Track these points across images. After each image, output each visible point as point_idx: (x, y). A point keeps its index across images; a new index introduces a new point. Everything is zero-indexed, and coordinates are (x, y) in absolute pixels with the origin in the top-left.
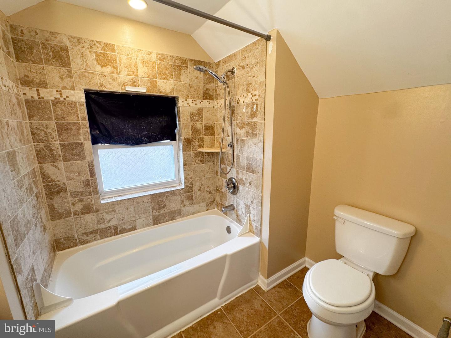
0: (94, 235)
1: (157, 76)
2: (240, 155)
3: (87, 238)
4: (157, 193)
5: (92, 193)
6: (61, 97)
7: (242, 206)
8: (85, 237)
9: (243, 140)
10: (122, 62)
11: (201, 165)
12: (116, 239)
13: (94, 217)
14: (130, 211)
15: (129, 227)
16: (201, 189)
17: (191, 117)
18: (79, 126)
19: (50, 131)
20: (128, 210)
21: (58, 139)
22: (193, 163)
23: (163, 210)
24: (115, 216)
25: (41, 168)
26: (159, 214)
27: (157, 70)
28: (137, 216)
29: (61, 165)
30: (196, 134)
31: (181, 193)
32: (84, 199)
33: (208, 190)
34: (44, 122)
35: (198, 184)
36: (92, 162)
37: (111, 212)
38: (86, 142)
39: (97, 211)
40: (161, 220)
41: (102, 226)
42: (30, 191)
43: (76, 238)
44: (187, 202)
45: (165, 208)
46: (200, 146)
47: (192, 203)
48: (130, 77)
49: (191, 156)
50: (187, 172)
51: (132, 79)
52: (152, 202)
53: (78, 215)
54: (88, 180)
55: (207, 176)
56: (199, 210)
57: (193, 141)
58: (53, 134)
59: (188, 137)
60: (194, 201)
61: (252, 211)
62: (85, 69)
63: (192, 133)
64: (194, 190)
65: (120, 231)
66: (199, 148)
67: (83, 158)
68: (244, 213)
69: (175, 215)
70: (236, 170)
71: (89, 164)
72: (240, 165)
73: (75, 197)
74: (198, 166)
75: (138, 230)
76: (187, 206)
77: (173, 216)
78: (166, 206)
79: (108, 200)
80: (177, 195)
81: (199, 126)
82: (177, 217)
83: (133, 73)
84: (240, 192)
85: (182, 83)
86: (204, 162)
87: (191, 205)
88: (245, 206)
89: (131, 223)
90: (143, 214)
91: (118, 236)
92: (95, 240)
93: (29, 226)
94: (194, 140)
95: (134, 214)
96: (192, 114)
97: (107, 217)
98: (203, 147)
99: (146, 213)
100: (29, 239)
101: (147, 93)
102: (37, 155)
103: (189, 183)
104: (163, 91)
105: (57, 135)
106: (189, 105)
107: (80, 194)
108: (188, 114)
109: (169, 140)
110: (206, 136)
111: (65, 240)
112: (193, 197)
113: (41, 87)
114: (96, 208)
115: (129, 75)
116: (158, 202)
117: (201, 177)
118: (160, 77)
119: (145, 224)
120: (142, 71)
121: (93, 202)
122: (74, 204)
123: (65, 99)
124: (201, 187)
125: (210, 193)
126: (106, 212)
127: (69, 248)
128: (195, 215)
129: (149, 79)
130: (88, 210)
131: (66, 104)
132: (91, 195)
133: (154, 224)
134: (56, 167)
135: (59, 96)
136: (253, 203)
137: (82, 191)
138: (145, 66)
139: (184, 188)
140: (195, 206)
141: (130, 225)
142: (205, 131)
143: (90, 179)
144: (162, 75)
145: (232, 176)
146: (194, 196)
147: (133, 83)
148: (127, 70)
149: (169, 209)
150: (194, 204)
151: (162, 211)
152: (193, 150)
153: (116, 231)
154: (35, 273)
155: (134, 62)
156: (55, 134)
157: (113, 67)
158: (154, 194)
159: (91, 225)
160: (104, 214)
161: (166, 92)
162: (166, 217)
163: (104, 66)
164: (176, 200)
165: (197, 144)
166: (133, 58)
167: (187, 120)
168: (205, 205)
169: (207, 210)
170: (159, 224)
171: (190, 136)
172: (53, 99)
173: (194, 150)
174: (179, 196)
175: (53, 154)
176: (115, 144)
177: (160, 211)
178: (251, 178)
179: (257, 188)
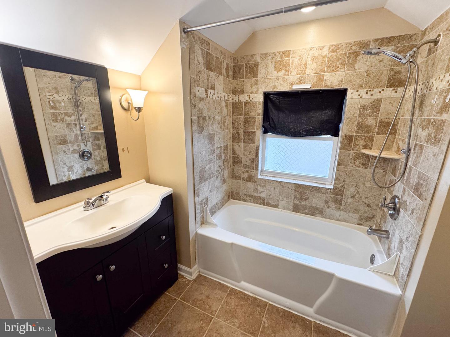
0: (250, 198)
1: (326, 69)
2: (412, 167)
3: (246, 198)
4: (302, 184)
5: (254, 169)
6: (249, 99)
7: (396, 239)
8: (245, 197)
9: (421, 146)
10: (294, 64)
11: (362, 170)
12: (262, 207)
13: (253, 186)
14: (276, 191)
15: (273, 204)
16: (356, 197)
17: (360, 111)
18: (255, 119)
19: (240, 122)
20: (275, 190)
21: (243, 128)
22: (351, 165)
23: (305, 202)
24: (265, 190)
25: (233, 145)
26: (300, 203)
27: (327, 63)
28: (281, 197)
29: (242, 145)
30: (364, 131)
31: (327, 192)
32: (249, 171)
33: (366, 201)
34: (239, 116)
35: (352, 189)
36: (258, 146)
37: (263, 186)
38: (257, 131)
39: (255, 182)
40: (300, 210)
41: (256, 194)
42: (219, 157)
43: (241, 195)
44: (333, 205)
45: (307, 201)
46: (366, 147)
47: (339, 208)
48: (298, 76)
49: (349, 156)
50: (341, 173)
51: (300, 78)
52: (295, 191)
53: (244, 181)
54: (254, 159)
55: (367, 184)
56: (346, 219)
57: (356, 139)
58: (241, 124)
59: (350, 135)
60: (342, 207)
61: (404, 251)
62: (266, 77)
63: (358, 130)
64: (345, 195)
65: (266, 203)
66: (363, 149)
67: (254, 142)
68: (396, 248)
69: (315, 211)
70: (404, 187)
71: (256, 147)
72: (410, 182)
73: (245, 168)
74: (357, 169)
75: (279, 209)
76: (331, 208)
77: (313, 211)
78: (308, 199)
79: (264, 177)
80: (322, 193)
81: (371, 121)
82: (317, 215)
83: (302, 72)
84: (400, 218)
85: (356, 71)
86: (368, 167)
87: (337, 209)
88: (399, 240)
89: (275, 201)
90: (286, 198)
91: (264, 206)
92: (250, 202)
93: (212, 176)
94: (359, 139)
95: (279, 194)
96: (363, 107)
97: (261, 189)
98: (371, 148)
99: (289, 198)
100: (209, 182)
101: (311, 89)
102: (232, 136)
103: (340, 185)
104: (329, 84)
105: (243, 125)
106: (360, 96)
107: (248, 167)
108: (356, 107)
109: (329, 136)
110: (379, 134)
111: (236, 194)
112: (341, 201)
113: (240, 94)
114: (255, 180)
115: (297, 75)
116: (301, 193)
117: (358, 183)
118: (329, 70)
119: (285, 207)
120: (311, 68)
121: (254, 175)
122: (243, 173)
123: (251, 100)
124: (355, 195)
125: (368, 206)
126: (260, 185)
127: (236, 200)
128: (340, 222)
129: (316, 74)
130: (250, 179)
131: (251, 104)
132: (254, 170)
133: (294, 211)
134: (239, 146)
135: (248, 99)
136: (408, 240)
137: (249, 165)
138: (314, 63)
139: (332, 189)
140: (342, 212)
141: (274, 202)
142: (378, 129)
143: (255, 158)
144: (331, 67)
145: (398, 194)
146: (343, 202)
147: (299, 82)
148: (297, 70)
149: (310, 203)
150: (342, 210)
151: (303, 203)
152: (353, 150)
153: (264, 202)
154: (208, 201)
155: (305, 61)
156: (242, 124)
157: (286, 70)
158: (298, 184)
159: (250, 190)
160: (259, 186)
161: (332, 85)
162: (306, 209)
163: (280, 71)
164: (320, 198)
165: (362, 143)
166: (304, 58)
167: (354, 115)
168: (357, 217)
169: (359, 224)
170: (298, 213)
171: (353, 133)
172: (245, 101)
173: (355, 149)
174: (325, 195)
175: (239, 137)
176: (278, 134)
177: (301, 201)
178: (415, 205)
179: (418, 222)
